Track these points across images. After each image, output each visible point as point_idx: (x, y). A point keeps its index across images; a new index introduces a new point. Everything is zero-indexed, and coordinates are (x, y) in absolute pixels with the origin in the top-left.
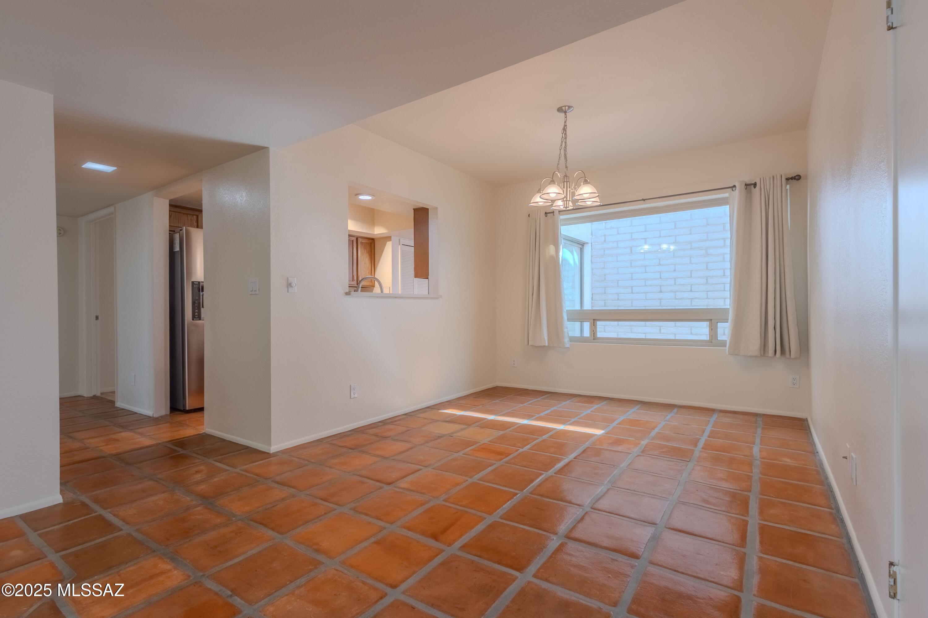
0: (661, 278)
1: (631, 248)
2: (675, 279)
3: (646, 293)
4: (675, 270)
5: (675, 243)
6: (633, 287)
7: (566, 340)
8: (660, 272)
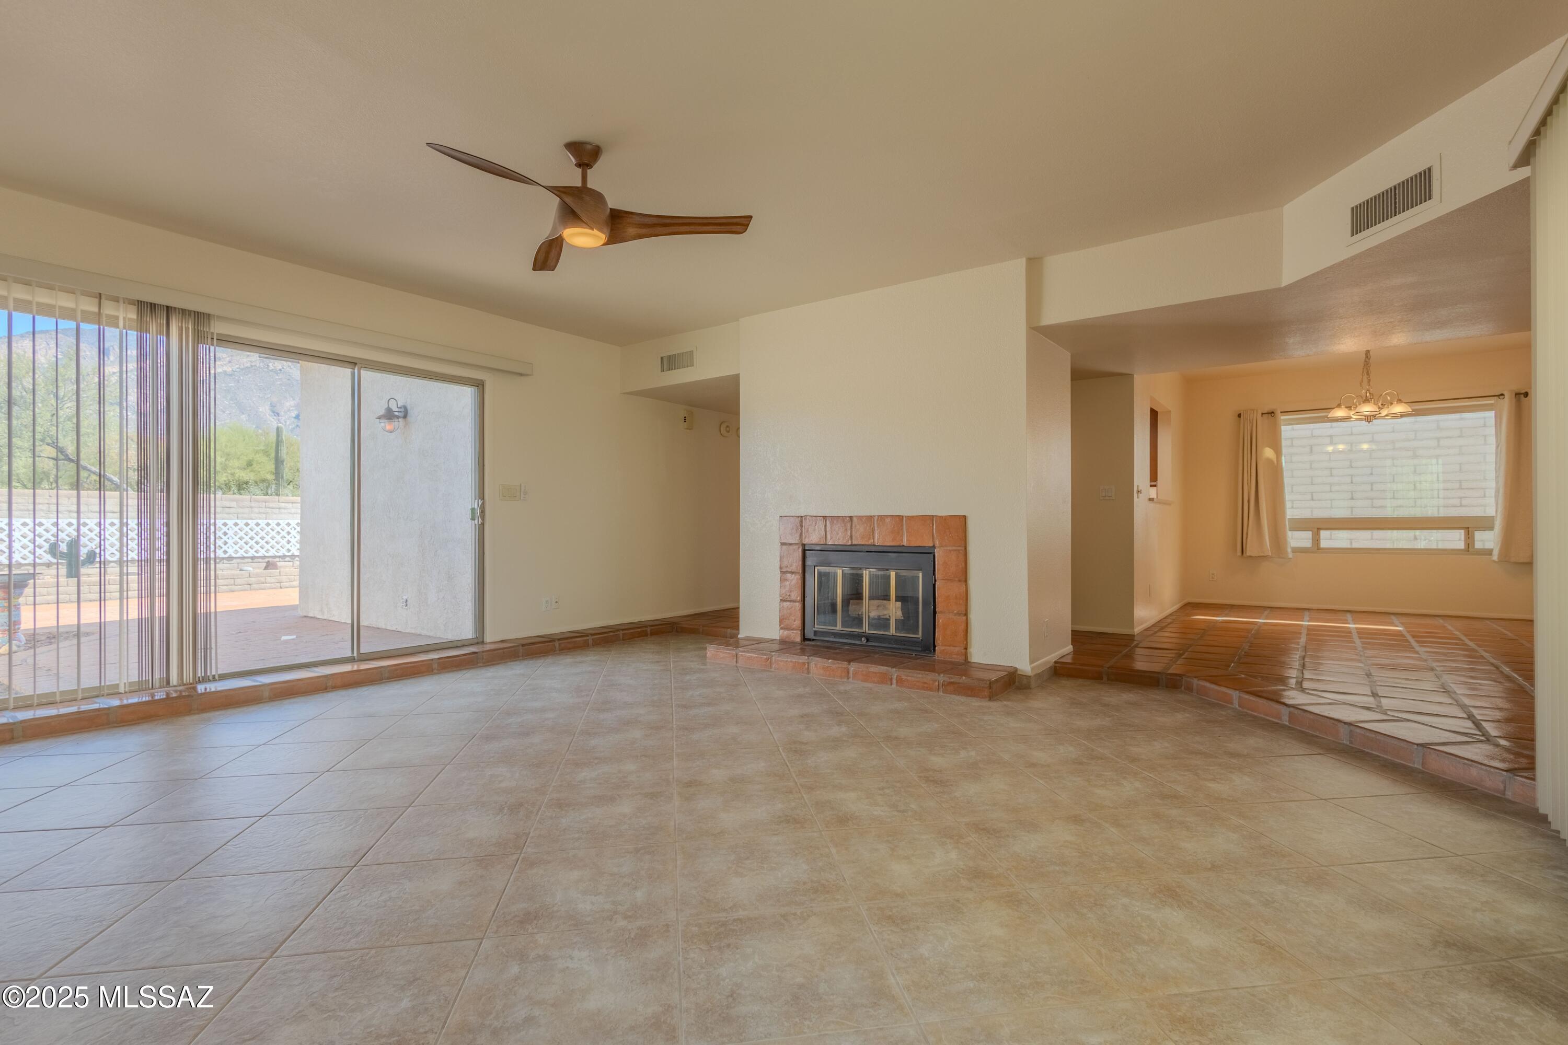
0: (1352, 483)
1: (1311, 447)
2: (1372, 484)
3: (1331, 500)
4: (1372, 474)
5: (1372, 441)
6: (1314, 494)
7: (1289, 550)
8: (1352, 476)
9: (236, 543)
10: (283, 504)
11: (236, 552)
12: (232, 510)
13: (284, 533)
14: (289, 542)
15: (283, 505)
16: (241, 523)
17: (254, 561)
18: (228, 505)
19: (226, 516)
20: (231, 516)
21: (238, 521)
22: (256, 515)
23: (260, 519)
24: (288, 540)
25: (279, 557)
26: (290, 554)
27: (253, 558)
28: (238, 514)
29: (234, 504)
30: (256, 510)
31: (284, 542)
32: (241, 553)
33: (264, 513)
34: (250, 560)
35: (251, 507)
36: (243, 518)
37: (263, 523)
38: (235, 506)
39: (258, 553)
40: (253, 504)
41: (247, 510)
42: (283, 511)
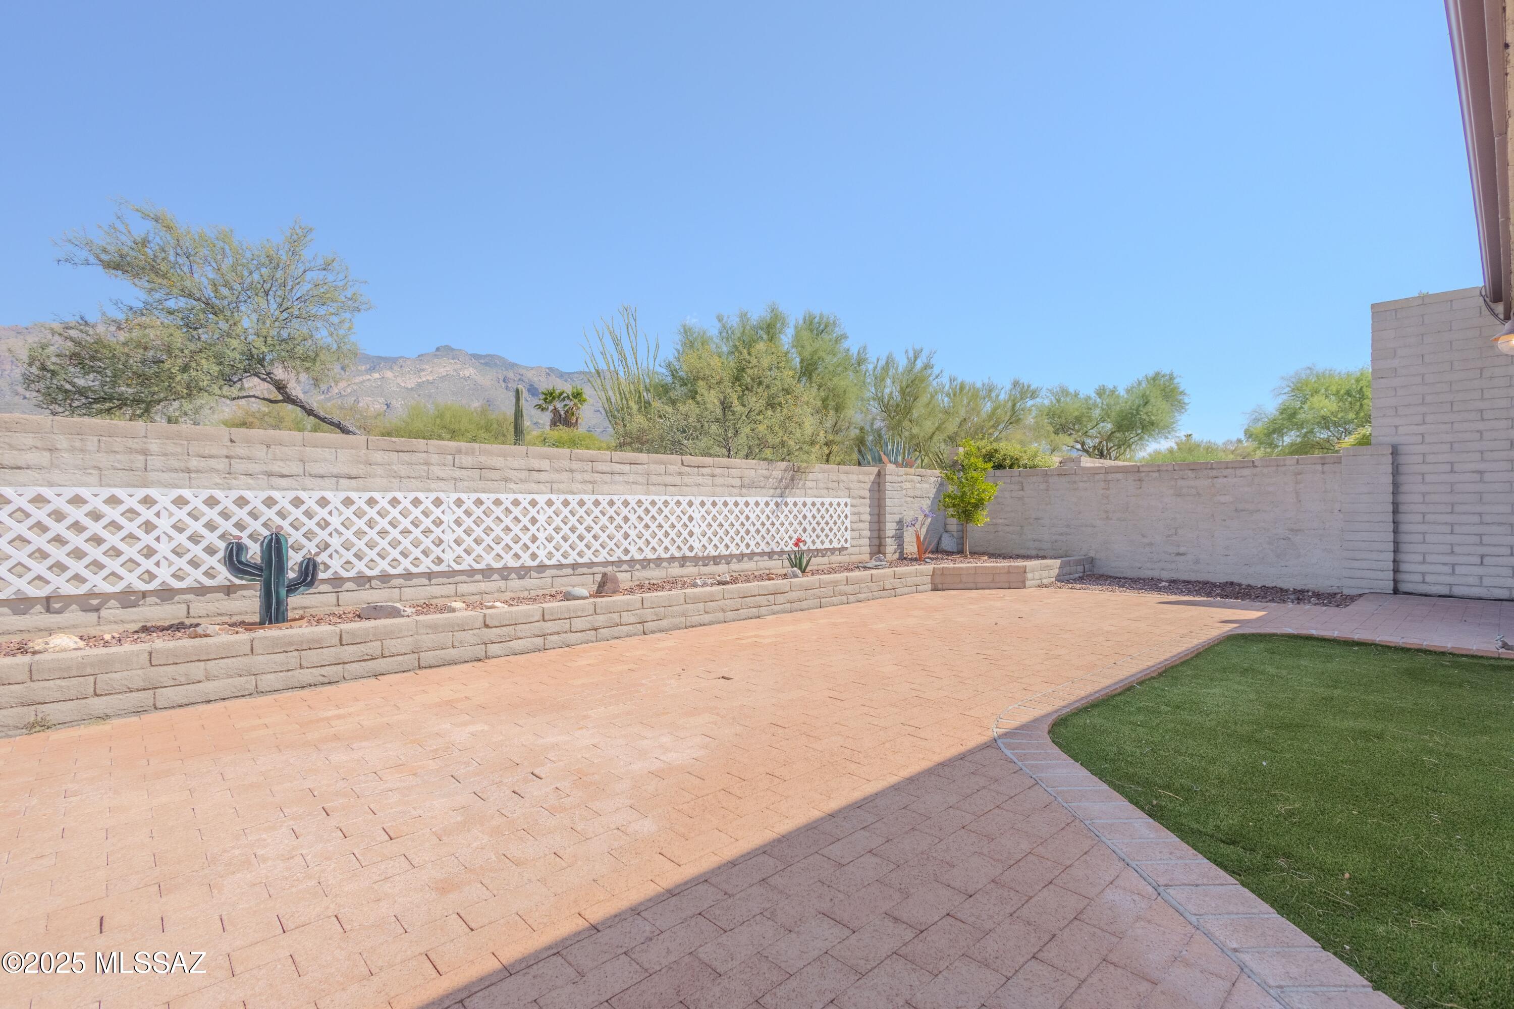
9: (549, 539)
10: (618, 465)
11: (550, 555)
12: (543, 476)
13: (619, 520)
14: (626, 536)
15: (617, 467)
16: (558, 499)
17: (577, 572)
18: (536, 467)
19: (535, 486)
20: (541, 486)
21: (554, 497)
22: (579, 486)
23: (585, 492)
24: (626, 532)
25: (613, 563)
26: (627, 558)
27: (574, 566)
28: (552, 482)
29: (545, 464)
30: (579, 476)
31: (619, 536)
32: (558, 557)
33: (590, 482)
34: (570, 571)
35: (571, 471)
36: (560, 492)
37: (589, 499)
38: (548, 469)
39: (582, 557)
40: (575, 465)
41: (565, 476)
42: (617, 478)
